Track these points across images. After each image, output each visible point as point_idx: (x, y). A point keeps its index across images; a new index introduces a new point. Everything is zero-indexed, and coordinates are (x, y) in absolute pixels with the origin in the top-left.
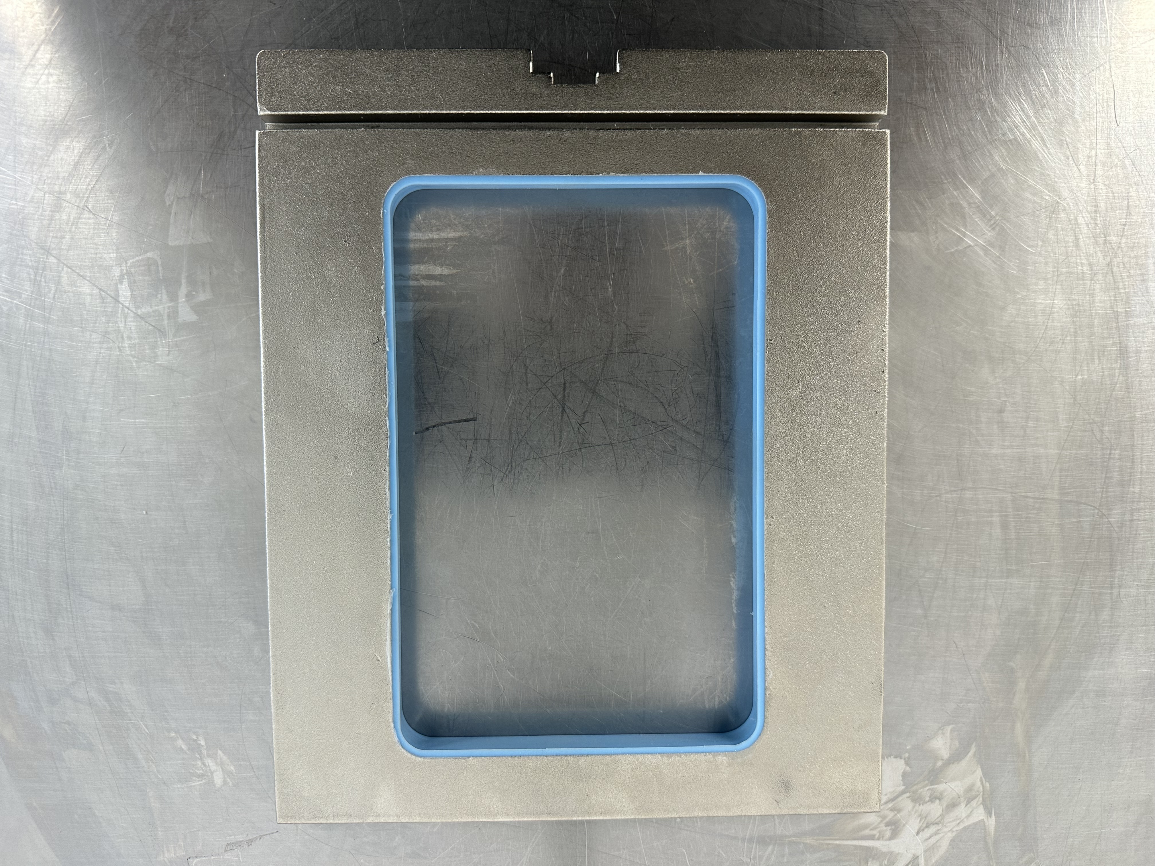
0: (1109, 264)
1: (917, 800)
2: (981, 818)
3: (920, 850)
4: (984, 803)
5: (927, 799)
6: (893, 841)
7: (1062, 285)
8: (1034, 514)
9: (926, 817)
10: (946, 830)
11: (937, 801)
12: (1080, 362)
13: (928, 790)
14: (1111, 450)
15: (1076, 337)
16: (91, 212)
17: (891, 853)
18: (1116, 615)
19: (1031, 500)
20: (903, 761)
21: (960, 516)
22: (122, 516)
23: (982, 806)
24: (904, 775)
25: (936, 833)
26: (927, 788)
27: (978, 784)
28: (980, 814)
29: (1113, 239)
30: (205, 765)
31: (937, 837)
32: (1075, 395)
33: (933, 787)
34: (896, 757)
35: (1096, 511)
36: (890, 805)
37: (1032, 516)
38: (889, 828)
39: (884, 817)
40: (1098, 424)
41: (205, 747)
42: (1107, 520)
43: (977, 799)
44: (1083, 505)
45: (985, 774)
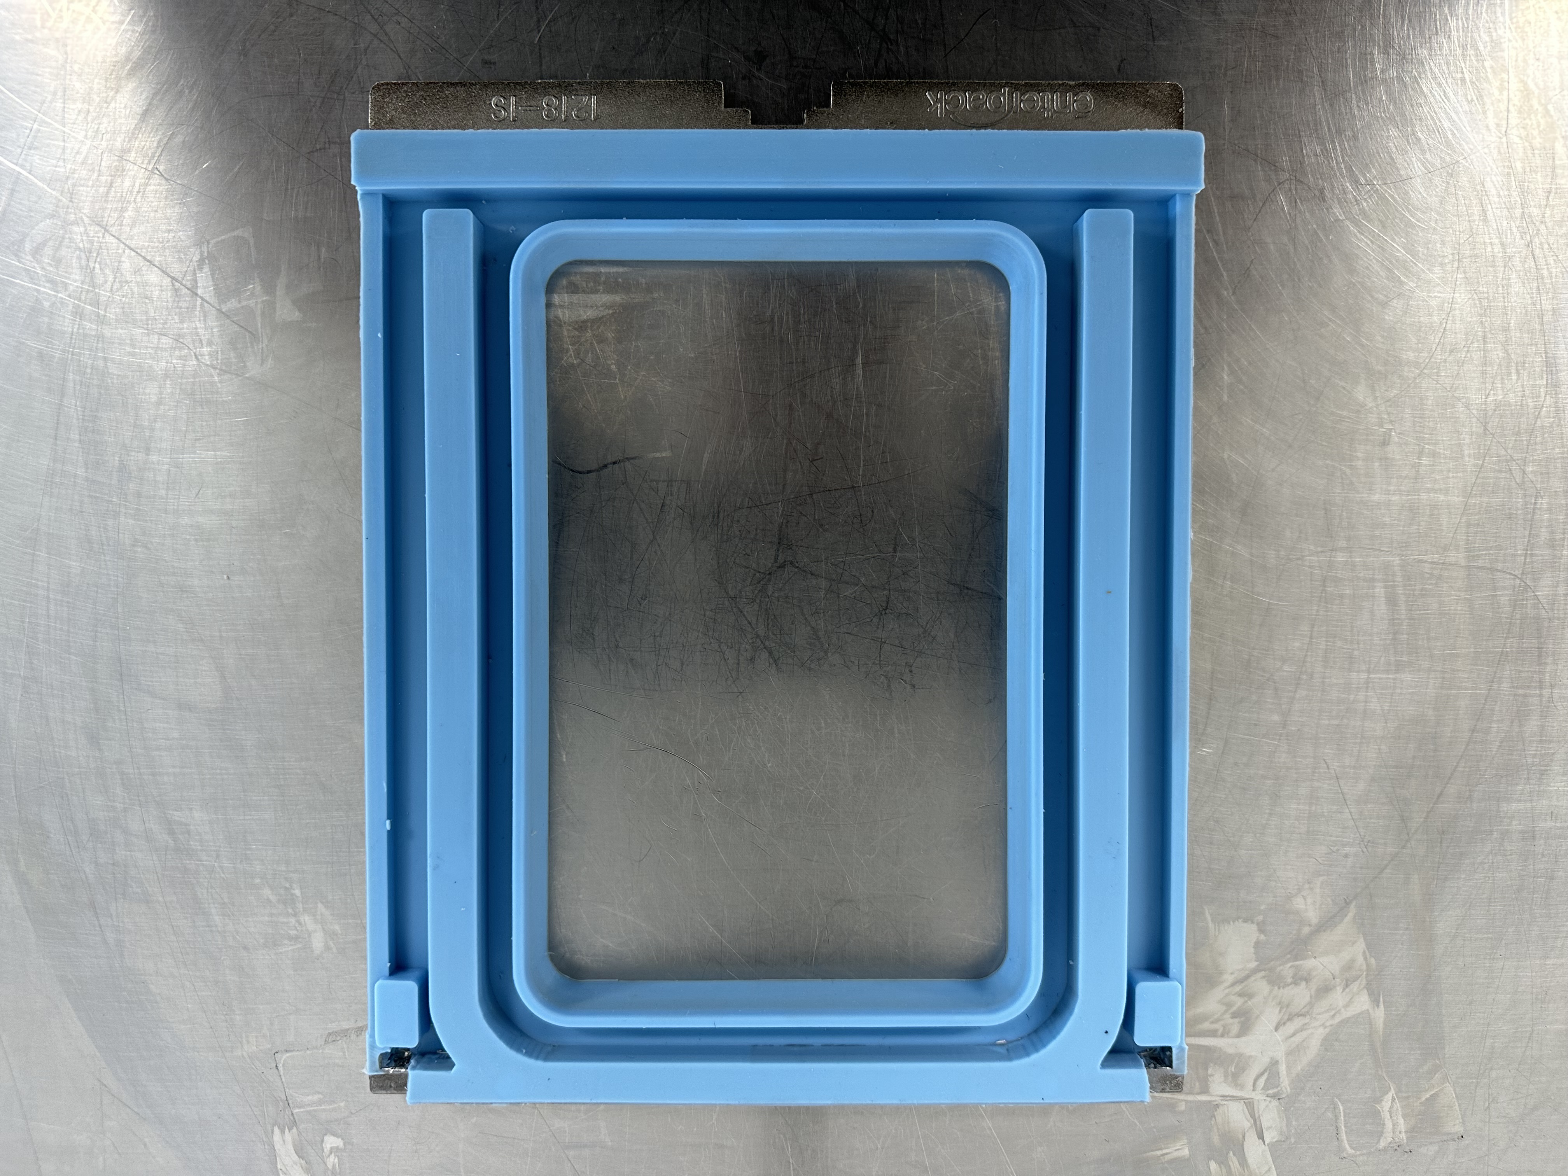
0: (1529, 245)
1: (1276, 981)
2: (1365, 1008)
3: (1280, 1054)
4: (1368, 987)
5: (1290, 980)
6: (1243, 1039)
7: (1465, 272)
8: (1432, 584)
9: (1288, 1006)
10: (1317, 1024)
11: (1304, 983)
12: (1492, 377)
13: (1290, 967)
14: (1536, 497)
15: (1485, 342)
16: (162, 175)
17: (1240, 1055)
18: (1548, 726)
19: (1427, 565)
20: (1254, 927)
21: (1330, 587)
22: (196, 582)
23: (1365, 991)
24: (1257, 944)
25: (1302, 1029)
26: (1289, 965)
27: (1360, 960)
28: (1363, 1002)
29: (1535, 211)
30: (300, 924)
31: (1304, 1034)
32: (1486, 423)
33: (1297, 963)
34: (1245, 921)
35: (1518, 581)
36: (1238, 988)
37: (1430, 587)
38: (1236, 1020)
39: (1229, 1005)
40: (1519, 462)
41: (301, 899)
42: (1533, 594)
43: (1357, 983)
44: (1499, 573)
45: (1369, 946)
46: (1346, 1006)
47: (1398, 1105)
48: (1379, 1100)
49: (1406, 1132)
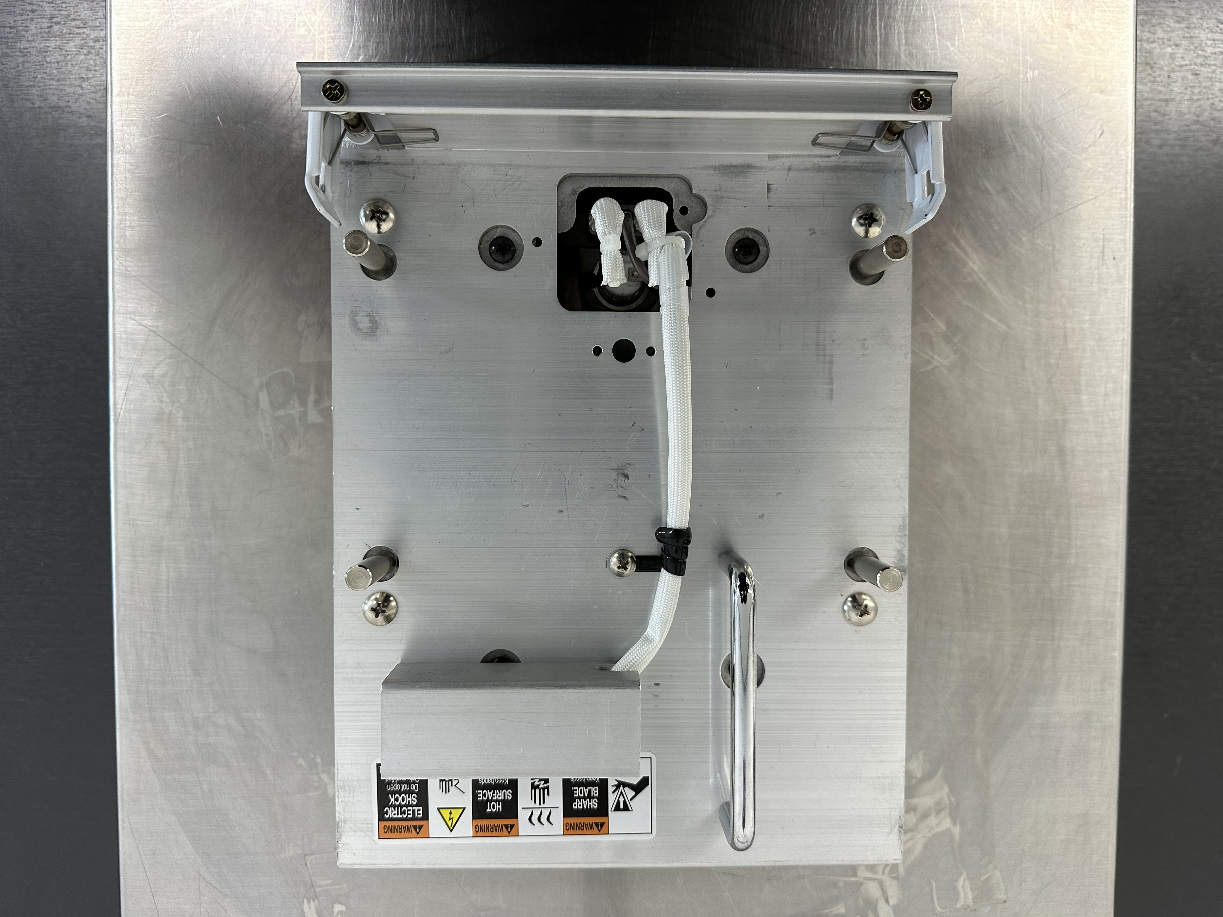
0: (1049, 381)
2: (948, 826)
4: (950, 814)
10: (920, 836)
14: (1051, 529)
18: (1057, 662)
23: (949, 817)
25: (912, 838)
27: (946, 798)
28: (947, 823)
30: (320, 779)
31: (914, 841)
32: (1022, 486)
35: (1040, 578)
37: (988, 582)
42: (1048, 586)
43: (945, 811)
44: (1029, 574)
45: (952, 791)
46: (938, 825)
47: (967, 883)
48: (957, 881)
49: (973, 899)
